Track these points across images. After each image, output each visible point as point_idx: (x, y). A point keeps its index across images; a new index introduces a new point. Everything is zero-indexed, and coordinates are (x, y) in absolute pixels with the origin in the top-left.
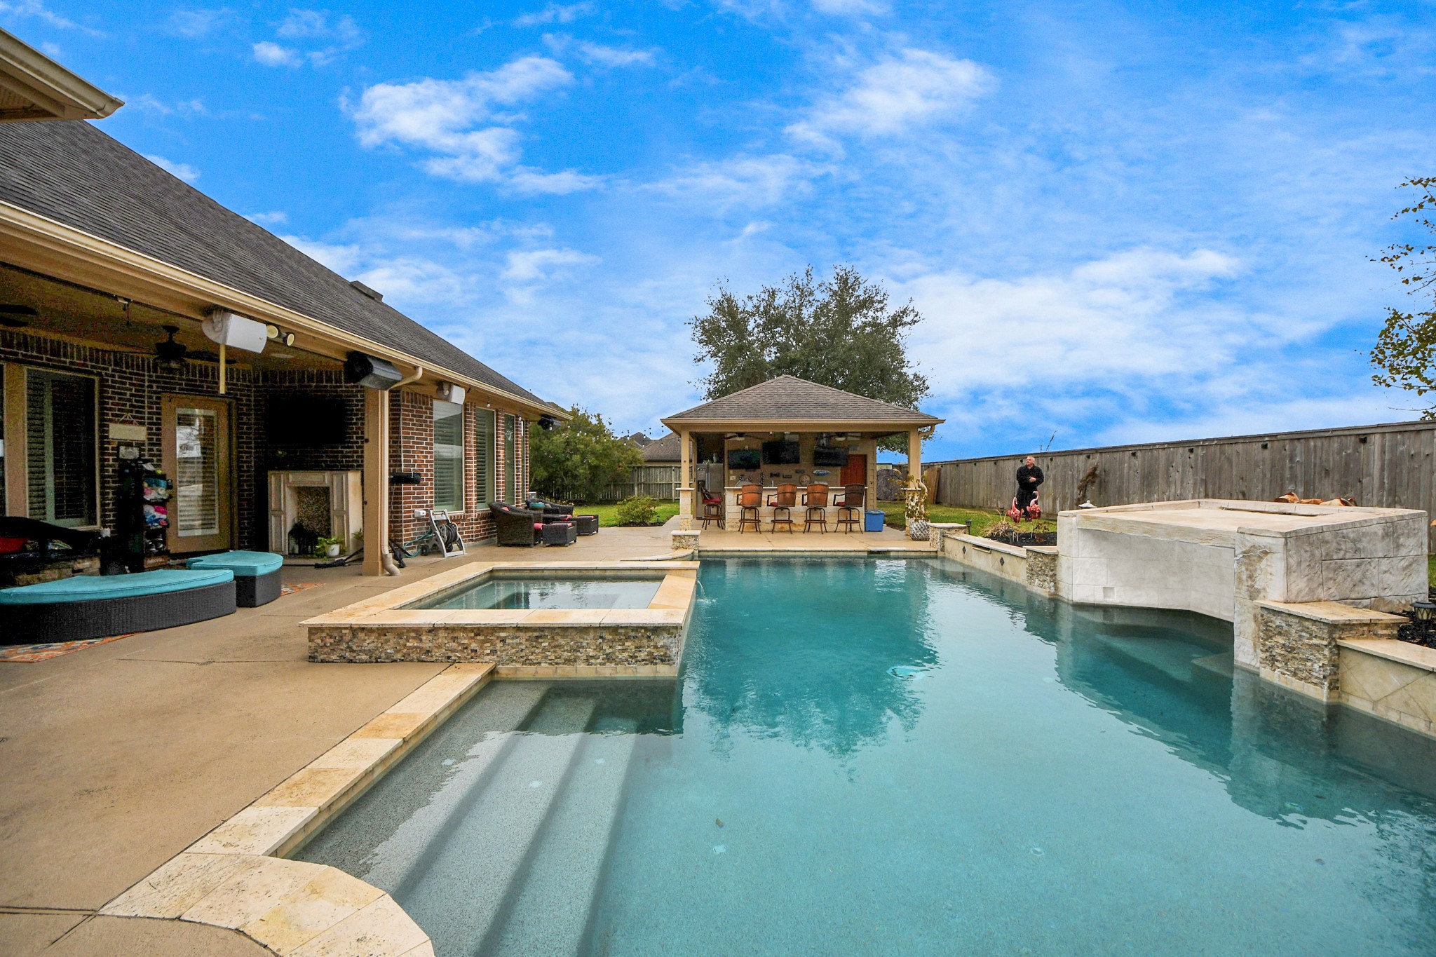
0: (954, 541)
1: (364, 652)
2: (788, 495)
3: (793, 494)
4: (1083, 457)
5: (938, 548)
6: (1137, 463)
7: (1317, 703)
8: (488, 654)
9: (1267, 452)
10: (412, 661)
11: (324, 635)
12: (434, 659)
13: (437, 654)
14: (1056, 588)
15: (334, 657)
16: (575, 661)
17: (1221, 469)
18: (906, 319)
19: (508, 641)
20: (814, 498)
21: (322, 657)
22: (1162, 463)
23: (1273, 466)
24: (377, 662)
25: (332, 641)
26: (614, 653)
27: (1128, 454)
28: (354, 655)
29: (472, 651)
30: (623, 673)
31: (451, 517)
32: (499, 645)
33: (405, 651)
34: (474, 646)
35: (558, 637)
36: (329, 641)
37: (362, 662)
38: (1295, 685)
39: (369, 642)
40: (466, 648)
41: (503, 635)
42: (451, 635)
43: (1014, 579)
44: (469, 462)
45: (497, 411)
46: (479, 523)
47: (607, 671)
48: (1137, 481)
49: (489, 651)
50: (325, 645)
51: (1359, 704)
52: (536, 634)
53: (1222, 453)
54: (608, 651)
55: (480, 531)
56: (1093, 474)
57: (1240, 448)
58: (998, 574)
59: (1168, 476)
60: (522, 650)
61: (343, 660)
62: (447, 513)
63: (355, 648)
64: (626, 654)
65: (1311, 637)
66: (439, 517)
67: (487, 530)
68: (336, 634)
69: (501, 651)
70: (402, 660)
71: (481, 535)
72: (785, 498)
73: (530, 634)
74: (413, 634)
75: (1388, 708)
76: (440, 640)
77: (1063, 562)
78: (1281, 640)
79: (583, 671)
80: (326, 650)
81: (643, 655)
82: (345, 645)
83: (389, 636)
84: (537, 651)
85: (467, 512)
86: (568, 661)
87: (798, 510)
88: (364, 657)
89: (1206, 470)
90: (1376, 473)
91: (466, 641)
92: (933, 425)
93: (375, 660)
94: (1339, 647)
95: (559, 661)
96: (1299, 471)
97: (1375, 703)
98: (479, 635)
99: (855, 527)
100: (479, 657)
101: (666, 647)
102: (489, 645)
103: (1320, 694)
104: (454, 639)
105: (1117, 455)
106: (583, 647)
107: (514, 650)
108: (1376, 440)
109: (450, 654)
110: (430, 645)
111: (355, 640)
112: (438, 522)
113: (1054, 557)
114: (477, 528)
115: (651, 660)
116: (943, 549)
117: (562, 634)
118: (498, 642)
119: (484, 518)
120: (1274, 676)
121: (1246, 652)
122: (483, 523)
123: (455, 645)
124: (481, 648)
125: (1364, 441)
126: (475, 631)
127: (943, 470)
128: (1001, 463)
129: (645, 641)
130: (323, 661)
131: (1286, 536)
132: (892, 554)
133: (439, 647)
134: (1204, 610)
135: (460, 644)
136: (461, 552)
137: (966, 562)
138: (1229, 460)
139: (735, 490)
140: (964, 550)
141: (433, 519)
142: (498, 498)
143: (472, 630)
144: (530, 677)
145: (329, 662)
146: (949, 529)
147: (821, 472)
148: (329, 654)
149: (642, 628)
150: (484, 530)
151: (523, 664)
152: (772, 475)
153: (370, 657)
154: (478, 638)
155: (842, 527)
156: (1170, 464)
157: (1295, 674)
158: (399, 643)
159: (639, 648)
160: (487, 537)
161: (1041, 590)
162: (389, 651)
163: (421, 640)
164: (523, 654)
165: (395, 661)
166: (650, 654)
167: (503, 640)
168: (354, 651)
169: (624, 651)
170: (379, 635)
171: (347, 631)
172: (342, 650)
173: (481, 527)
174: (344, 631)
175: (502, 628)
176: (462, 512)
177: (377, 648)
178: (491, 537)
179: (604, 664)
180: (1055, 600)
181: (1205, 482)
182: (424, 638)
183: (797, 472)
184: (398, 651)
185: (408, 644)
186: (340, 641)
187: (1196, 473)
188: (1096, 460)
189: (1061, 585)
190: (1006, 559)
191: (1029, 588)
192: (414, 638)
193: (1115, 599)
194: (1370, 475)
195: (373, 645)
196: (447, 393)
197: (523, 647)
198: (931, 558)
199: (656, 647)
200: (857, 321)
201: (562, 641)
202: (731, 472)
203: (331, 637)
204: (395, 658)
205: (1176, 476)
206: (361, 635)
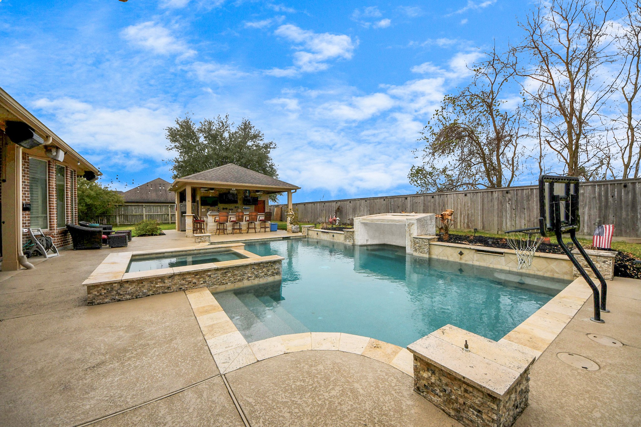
0: (312, 231)
1: (129, 294)
2: (240, 217)
3: (243, 216)
4: (335, 203)
5: (306, 234)
6: (351, 205)
7: (426, 258)
8: (202, 284)
9: (385, 202)
10: (159, 294)
11: (99, 289)
12: (172, 290)
13: (174, 288)
14: (354, 242)
15: (106, 300)
16: (243, 280)
17: (374, 206)
18: (271, 146)
19: (212, 276)
20: (252, 218)
21: (98, 302)
22: (358, 204)
23: (386, 205)
24: (137, 298)
25: (105, 291)
26: (258, 274)
27: (348, 202)
28: (121, 297)
29: (193, 283)
30: (262, 281)
31: (44, 233)
32: (207, 278)
33: (155, 289)
34: (194, 281)
35: (235, 271)
36: (103, 292)
37: (127, 300)
38: (421, 255)
39: (131, 288)
40: (190, 282)
41: (209, 273)
42: (182, 278)
43: (338, 241)
44: (52, 198)
45: (67, 167)
46: (58, 237)
47: (256, 282)
48: (351, 210)
49: (202, 282)
50: (101, 295)
51: (434, 257)
52: (225, 271)
53: (374, 202)
54: (256, 274)
55: (59, 242)
56: (338, 209)
57: (378, 200)
58: (332, 240)
59: (360, 209)
60: (219, 279)
61: (114, 301)
62: (41, 230)
63: (121, 293)
64: (263, 274)
65: (425, 243)
66: (37, 233)
67: (63, 241)
68: (108, 287)
69: (209, 281)
70: (153, 295)
71: (60, 244)
72: (239, 219)
73: (222, 271)
74: (160, 280)
75: (440, 256)
76: (176, 281)
77: (356, 233)
78: (418, 245)
79: (246, 283)
80: (101, 297)
81: (270, 273)
82: (115, 292)
83: (144, 283)
84: (226, 278)
85: (51, 230)
86: (240, 280)
87: (244, 224)
88: (128, 297)
89: (370, 207)
90: (409, 207)
91: (190, 279)
92: (296, 189)
93: (136, 297)
94: (430, 244)
95: (236, 281)
96: (392, 207)
97: (437, 255)
98: (197, 275)
99: (267, 230)
100: (197, 286)
101: (278, 269)
102: (202, 279)
103: (426, 256)
104: (184, 279)
105: (345, 202)
106: (246, 274)
107: (215, 280)
108: (409, 198)
109: (181, 287)
110: (170, 284)
111: (122, 289)
112: (36, 236)
113: (354, 231)
114: (57, 239)
115: (273, 274)
116: (308, 235)
117: (237, 269)
118: (207, 277)
119: (61, 234)
120: (416, 254)
121: (409, 250)
122: (61, 236)
123: (184, 282)
124: (199, 281)
125: (406, 199)
126: (195, 274)
127: (283, 208)
128: (306, 205)
129: (270, 268)
130: (98, 304)
131: (417, 219)
132: (291, 238)
133: (175, 284)
134: (389, 243)
135: (187, 281)
136: (56, 254)
137: (318, 238)
138: (376, 204)
139: (213, 215)
140: (317, 234)
141: (33, 235)
142: (67, 221)
143: (193, 274)
144: (223, 290)
145: (103, 303)
146: (310, 227)
147: (246, 207)
148: (103, 299)
149: (269, 262)
150: (61, 241)
151: (220, 285)
152: (223, 209)
153: (132, 296)
154: (197, 277)
155: (263, 230)
156: (360, 205)
157: (421, 252)
158: (151, 286)
159: (268, 270)
160: (63, 246)
161: (349, 243)
162: (144, 291)
163: (164, 283)
164: (219, 281)
165: (149, 295)
166: (273, 272)
167: (210, 276)
168: (121, 295)
169: (262, 272)
170: (138, 283)
171: (116, 285)
172: (113, 295)
173: (60, 239)
174: (114, 285)
175: (209, 270)
176: (48, 230)
177: (137, 291)
178: (65, 245)
179: (254, 279)
180: (354, 245)
181: (370, 210)
182: (166, 281)
183: (235, 207)
184: (150, 290)
185: (157, 286)
186: (111, 290)
187: (367, 208)
188: (339, 204)
189: (355, 240)
190: (335, 235)
191: (345, 243)
192: (160, 282)
193: (369, 243)
194: (408, 208)
195: (134, 289)
196: (55, 154)
197: (219, 278)
198: (303, 238)
199: (274, 269)
200: (250, 143)
201: (237, 272)
202: (203, 207)
203: (105, 289)
204: (148, 294)
205: (362, 209)
206: (127, 285)
